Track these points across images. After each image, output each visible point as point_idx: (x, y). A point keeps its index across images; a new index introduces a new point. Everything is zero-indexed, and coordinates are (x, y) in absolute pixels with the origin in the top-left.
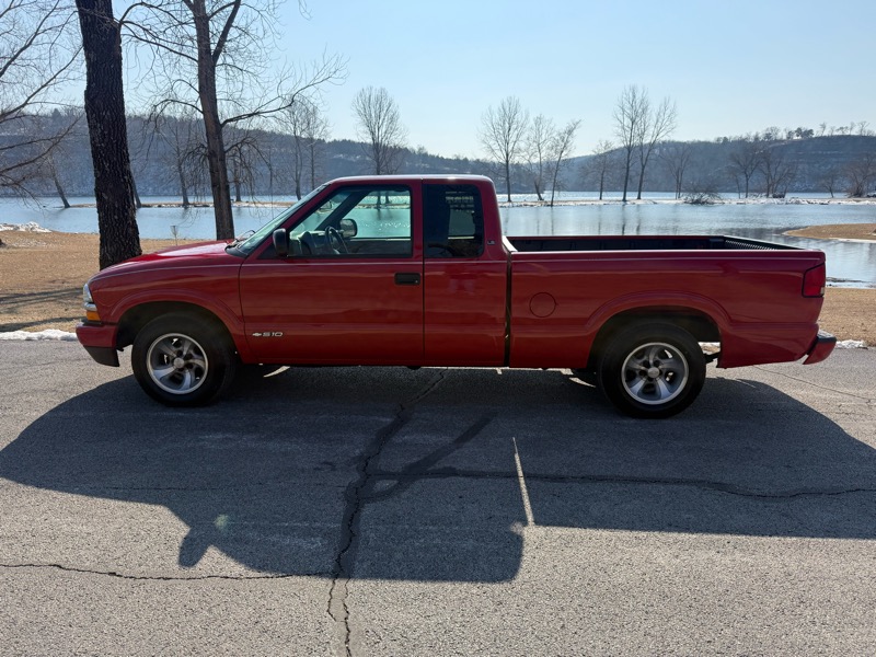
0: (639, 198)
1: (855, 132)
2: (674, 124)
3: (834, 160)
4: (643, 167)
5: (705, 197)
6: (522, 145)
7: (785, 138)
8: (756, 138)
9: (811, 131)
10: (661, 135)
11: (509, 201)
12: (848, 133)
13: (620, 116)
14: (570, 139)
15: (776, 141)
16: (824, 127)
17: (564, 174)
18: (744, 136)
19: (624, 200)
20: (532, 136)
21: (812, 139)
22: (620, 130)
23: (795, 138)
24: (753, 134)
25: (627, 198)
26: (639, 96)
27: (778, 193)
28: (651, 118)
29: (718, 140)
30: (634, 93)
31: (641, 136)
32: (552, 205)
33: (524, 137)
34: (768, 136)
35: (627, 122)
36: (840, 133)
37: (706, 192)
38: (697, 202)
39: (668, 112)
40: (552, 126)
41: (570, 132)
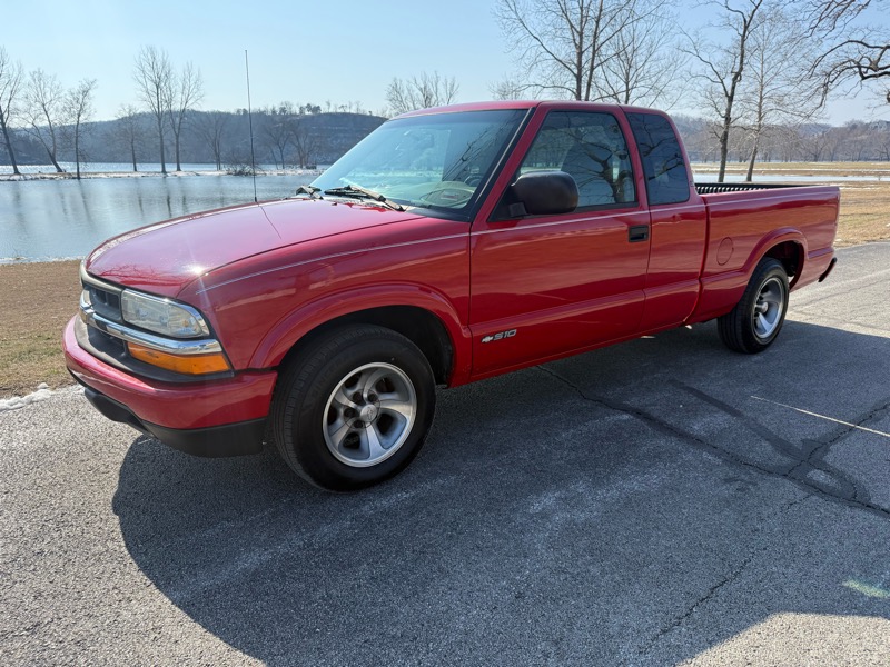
0: (179, 169)
1: (353, 111)
2: (202, 92)
3: (342, 135)
4: (177, 136)
5: (248, 169)
6: (21, 104)
7: (298, 112)
8: (274, 112)
9: (318, 108)
10: (190, 102)
11: (17, 172)
12: (348, 111)
13: (141, 79)
14: (86, 100)
15: (292, 115)
16: (329, 104)
17: (87, 142)
18: (262, 109)
19: (164, 171)
20: (33, 94)
21: (321, 115)
22: (145, 95)
23: (307, 113)
24: (270, 108)
25: (167, 170)
26: (159, 58)
27: (310, 165)
28: (176, 85)
29: (238, 111)
30: (152, 53)
31: (169, 103)
32: (79, 178)
33: (20, 95)
34: (283, 110)
35: (151, 86)
36: (341, 111)
37: (247, 163)
38: (240, 174)
39: (193, 78)
40: (56, 83)
41: (85, 93)
